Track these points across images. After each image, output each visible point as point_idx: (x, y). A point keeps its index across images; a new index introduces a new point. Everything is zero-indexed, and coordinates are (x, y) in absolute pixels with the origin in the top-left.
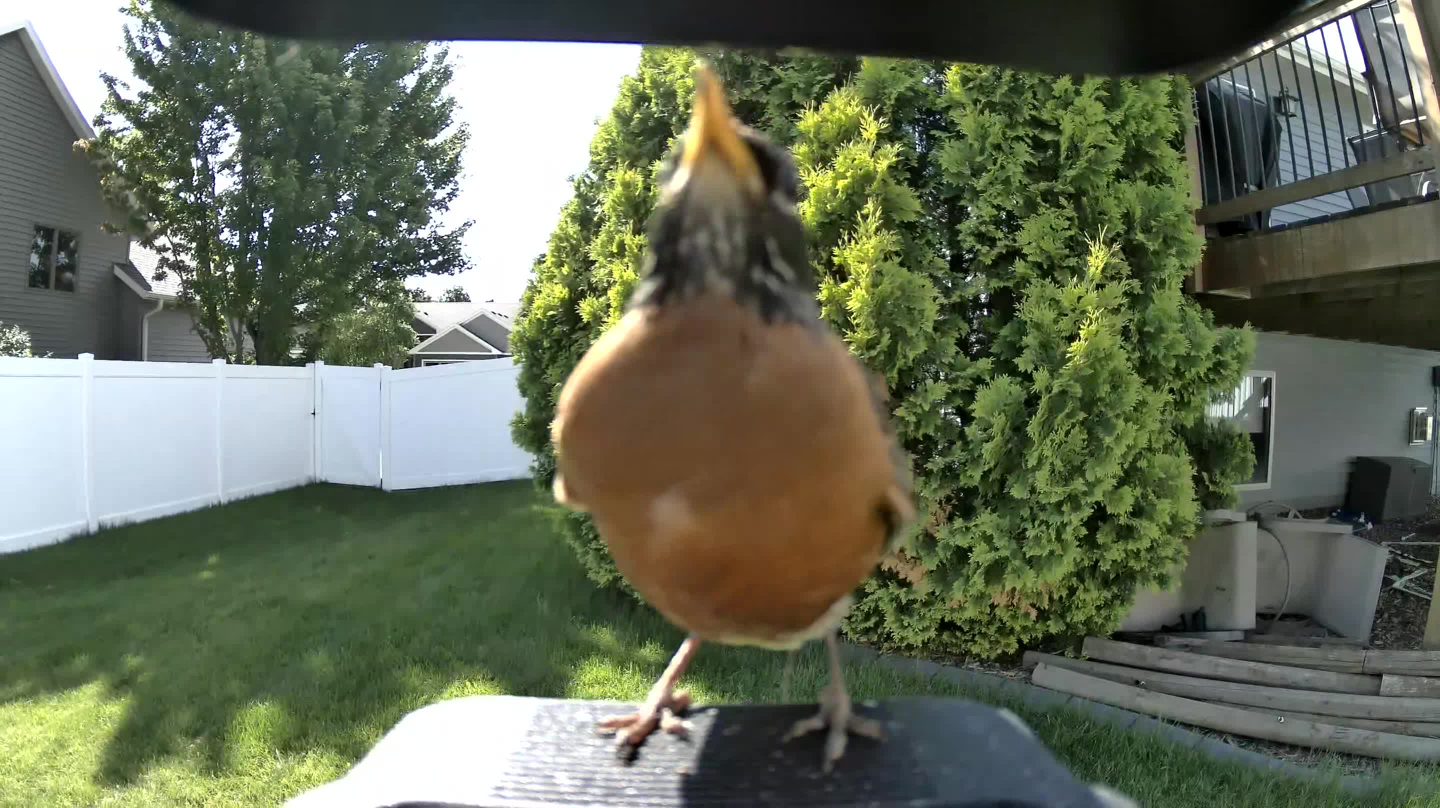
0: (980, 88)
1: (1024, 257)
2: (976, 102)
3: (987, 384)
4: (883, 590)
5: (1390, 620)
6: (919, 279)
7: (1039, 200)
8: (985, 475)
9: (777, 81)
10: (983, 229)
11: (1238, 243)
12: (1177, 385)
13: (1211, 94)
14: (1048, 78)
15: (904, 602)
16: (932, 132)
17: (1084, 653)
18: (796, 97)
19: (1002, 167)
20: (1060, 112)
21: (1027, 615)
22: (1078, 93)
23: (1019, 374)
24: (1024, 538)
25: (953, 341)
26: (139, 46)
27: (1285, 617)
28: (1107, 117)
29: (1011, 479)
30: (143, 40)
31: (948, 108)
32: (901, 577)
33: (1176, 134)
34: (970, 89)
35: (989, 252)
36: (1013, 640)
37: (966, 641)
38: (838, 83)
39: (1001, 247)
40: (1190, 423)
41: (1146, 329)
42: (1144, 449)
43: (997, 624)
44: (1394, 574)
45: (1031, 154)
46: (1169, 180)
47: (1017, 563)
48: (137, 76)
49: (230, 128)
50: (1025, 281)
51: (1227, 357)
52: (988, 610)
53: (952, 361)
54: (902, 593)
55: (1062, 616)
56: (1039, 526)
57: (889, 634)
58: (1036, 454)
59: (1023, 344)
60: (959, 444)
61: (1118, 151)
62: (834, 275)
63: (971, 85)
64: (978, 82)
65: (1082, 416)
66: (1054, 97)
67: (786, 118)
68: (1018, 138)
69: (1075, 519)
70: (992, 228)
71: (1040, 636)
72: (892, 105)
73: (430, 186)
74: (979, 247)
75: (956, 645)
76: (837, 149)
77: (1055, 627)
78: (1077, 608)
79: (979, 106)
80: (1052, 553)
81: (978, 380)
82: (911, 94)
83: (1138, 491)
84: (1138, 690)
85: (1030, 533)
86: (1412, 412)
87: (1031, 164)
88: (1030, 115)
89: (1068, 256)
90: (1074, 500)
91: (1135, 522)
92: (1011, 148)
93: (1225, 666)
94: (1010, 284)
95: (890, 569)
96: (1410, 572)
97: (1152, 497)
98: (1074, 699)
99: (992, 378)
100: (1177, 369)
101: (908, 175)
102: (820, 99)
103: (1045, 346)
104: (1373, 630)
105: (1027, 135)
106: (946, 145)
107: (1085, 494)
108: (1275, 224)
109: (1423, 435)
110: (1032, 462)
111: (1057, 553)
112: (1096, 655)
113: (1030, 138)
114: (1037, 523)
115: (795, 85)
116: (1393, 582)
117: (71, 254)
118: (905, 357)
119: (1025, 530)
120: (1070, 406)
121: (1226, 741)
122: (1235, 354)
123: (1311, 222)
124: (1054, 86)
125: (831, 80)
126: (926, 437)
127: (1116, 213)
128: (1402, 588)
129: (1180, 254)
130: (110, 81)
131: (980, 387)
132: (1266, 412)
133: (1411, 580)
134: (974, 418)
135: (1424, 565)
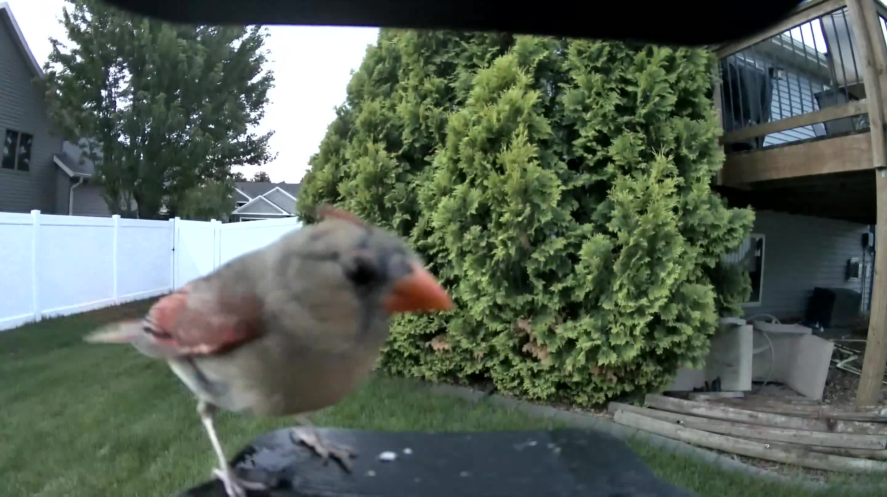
0: (589, 58)
1: (613, 162)
2: (586, 67)
3: (589, 239)
4: (523, 364)
5: (834, 387)
6: (550, 173)
7: (623, 127)
8: (587, 295)
9: (464, 50)
10: (589, 144)
11: (744, 155)
12: (705, 242)
13: (731, 65)
14: (631, 53)
15: (536, 371)
16: (559, 84)
17: (646, 403)
18: (475, 60)
19: (602, 106)
20: (638, 74)
21: (611, 380)
22: (649, 62)
23: (610, 233)
24: (611, 333)
25: (569, 213)
26: (72, 20)
27: (769, 383)
28: (666, 78)
29: (603, 298)
30: (76, 17)
31: (570, 69)
32: (534, 356)
33: (708, 89)
34: (584, 58)
35: (592, 158)
36: (602, 395)
37: (574, 395)
38: (501, 52)
39: (600, 155)
40: (713, 265)
41: (688, 207)
42: (685, 281)
43: (593, 385)
44: (837, 358)
45: (620, 99)
46: (703, 117)
47: (604, 348)
48: (70, 39)
49: (126, 72)
50: (614, 176)
51: (736, 226)
52: (587, 377)
53: (568, 225)
54: (534, 365)
55: (632, 381)
56: (620, 326)
57: (526, 390)
58: (618, 283)
59: (612, 215)
60: (571, 275)
61: (673, 99)
62: (496, 170)
63: (584, 55)
64: (588, 54)
65: (647, 260)
66: (635, 65)
67: (470, 73)
68: (612, 90)
69: (642, 322)
70: (594, 144)
71: (619, 393)
72: (534, 67)
73: (248, 110)
74: (586, 155)
75: (567, 398)
76: (501, 92)
77: (628, 388)
78: (642, 376)
79: (589, 69)
80: (627, 343)
81: (584, 237)
82: (547, 60)
83: (680, 306)
84: (679, 426)
85: (614, 331)
86: (849, 262)
87: (619, 105)
88: (620, 75)
89: (640, 162)
90: (640, 311)
91: (678, 325)
92: (608, 95)
93: (732, 413)
94: (605, 178)
95: (528, 351)
96: (847, 358)
97: (689, 310)
98: (640, 431)
99: (593, 235)
100: (706, 232)
101: (543, 110)
102: (490, 62)
103: (626, 217)
104: (824, 393)
105: (617, 87)
106: (567, 92)
107: (648, 307)
108: (768, 145)
109: (856, 275)
110: (616, 287)
111: (630, 343)
112: (653, 405)
113: (619, 89)
114: (618, 324)
115: (475, 54)
116: (836, 363)
117: (28, 147)
118: (539, 221)
119: (611, 329)
120: (640, 253)
121: (733, 458)
122: (741, 224)
123: (790, 144)
124: (635, 57)
125: (497, 50)
126: (551, 270)
127: (670, 136)
128: (842, 368)
129: (710, 163)
130: (55, 42)
131: (584, 241)
132: (759, 259)
133: (848, 363)
134: (580, 260)
135: (855, 353)
